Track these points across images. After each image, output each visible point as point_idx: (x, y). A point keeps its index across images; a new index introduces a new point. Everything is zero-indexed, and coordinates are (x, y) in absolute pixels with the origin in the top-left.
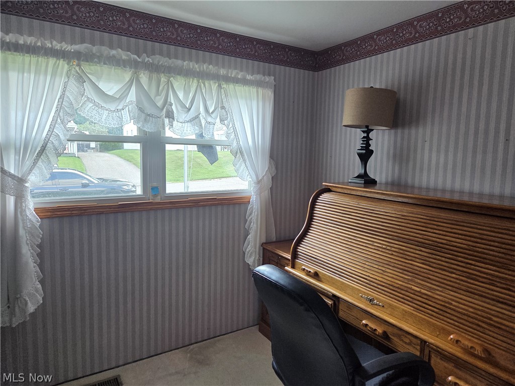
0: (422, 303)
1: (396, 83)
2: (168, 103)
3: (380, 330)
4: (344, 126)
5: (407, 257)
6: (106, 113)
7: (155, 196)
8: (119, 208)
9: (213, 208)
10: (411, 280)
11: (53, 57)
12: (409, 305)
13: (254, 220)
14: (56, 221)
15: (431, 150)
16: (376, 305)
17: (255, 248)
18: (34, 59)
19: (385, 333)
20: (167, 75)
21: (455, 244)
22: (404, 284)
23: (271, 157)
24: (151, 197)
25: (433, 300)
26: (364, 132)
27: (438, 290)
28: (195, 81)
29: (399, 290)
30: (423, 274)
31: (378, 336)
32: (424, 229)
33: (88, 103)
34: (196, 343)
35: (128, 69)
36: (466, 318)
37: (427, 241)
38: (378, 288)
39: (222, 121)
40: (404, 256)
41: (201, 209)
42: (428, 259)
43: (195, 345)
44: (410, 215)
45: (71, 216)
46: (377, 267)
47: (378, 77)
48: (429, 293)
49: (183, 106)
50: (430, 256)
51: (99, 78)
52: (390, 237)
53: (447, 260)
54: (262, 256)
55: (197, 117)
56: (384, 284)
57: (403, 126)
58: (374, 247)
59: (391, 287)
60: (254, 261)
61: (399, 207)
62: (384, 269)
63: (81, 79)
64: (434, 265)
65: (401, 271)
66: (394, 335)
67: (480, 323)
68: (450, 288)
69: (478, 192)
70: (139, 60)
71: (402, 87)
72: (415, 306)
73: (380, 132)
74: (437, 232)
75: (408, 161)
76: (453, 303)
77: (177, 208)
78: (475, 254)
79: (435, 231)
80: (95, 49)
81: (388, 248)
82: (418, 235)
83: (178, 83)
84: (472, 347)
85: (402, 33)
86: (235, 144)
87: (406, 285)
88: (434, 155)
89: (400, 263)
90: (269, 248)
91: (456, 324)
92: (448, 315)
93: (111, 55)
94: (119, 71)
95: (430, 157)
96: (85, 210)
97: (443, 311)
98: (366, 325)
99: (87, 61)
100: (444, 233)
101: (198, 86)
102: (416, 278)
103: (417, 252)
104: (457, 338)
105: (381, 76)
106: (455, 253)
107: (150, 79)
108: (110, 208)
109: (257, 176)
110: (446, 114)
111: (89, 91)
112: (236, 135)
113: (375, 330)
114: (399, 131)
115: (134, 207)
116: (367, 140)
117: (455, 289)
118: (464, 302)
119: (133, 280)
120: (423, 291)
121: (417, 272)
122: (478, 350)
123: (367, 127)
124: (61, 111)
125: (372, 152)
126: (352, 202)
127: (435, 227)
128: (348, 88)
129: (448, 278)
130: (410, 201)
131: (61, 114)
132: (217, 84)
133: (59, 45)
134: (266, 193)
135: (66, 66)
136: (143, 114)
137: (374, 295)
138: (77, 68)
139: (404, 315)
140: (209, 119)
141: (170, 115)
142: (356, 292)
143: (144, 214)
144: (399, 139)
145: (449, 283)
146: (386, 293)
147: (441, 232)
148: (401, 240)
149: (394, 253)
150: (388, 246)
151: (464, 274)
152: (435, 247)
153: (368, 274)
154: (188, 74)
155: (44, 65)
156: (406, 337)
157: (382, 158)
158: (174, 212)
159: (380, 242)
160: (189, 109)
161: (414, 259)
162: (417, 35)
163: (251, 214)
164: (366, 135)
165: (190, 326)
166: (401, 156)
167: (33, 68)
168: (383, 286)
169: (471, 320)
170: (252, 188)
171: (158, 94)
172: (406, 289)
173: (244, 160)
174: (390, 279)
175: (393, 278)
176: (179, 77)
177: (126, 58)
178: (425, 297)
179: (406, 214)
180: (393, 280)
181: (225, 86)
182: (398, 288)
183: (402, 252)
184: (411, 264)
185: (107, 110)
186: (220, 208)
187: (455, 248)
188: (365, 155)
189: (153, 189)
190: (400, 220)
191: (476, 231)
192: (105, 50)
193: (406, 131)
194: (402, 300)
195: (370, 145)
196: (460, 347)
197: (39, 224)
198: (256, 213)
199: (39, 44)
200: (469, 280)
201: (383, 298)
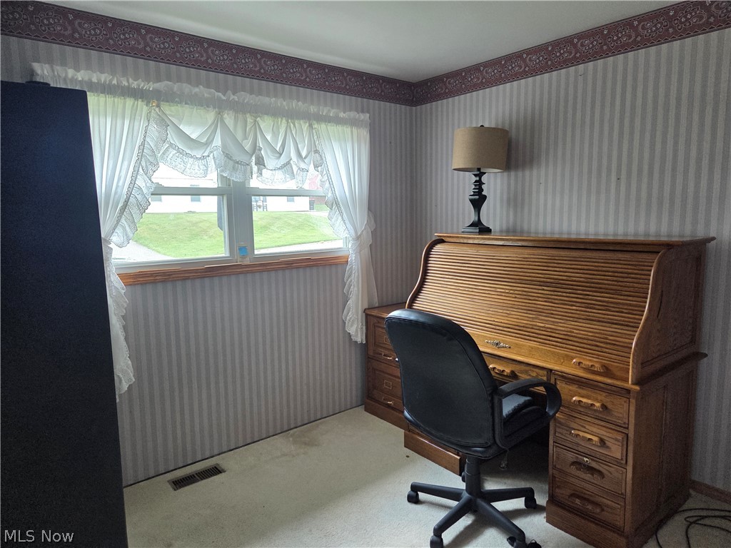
0: (546, 337)
1: (507, 122)
2: (257, 148)
3: (508, 371)
4: (455, 169)
5: (530, 298)
6: (191, 160)
7: (243, 257)
8: (206, 272)
9: (308, 270)
10: (536, 318)
11: (131, 97)
12: (534, 341)
13: (354, 282)
14: (138, 288)
15: (546, 193)
16: (503, 347)
17: (357, 316)
18: (110, 99)
19: (513, 372)
20: (254, 114)
21: (574, 279)
22: (529, 322)
23: (369, 209)
24: (239, 259)
25: (557, 332)
26: (475, 175)
27: (561, 323)
28: (284, 121)
29: (524, 329)
30: (546, 311)
31: (507, 376)
32: (545, 268)
33: (171, 150)
34: (296, 428)
35: (211, 109)
36: (586, 341)
37: (548, 280)
38: (504, 331)
39: (316, 167)
40: (527, 297)
41: (294, 271)
42: (550, 296)
43: (295, 430)
44: (532, 256)
45: (154, 282)
46: (501, 311)
47: (487, 114)
48: (553, 327)
49: (274, 150)
50: (552, 293)
51: (181, 121)
52: (513, 281)
53: (568, 295)
54: (364, 324)
55: (288, 163)
56: (509, 326)
57: (517, 167)
58: (496, 293)
59: (517, 327)
60: (357, 331)
61: (520, 250)
62: (508, 312)
63: (164, 123)
64: (556, 301)
65: (525, 311)
66: (522, 372)
67: (598, 344)
68: (571, 319)
69: (593, 233)
70: (224, 98)
71: (514, 126)
72: (541, 340)
73: (492, 175)
74: (558, 269)
75: (523, 204)
76: (575, 331)
77: (269, 271)
78: (592, 285)
79: (556, 269)
80: (176, 87)
81: (511, 292)
82: (540, 275)
83: (266, 123)
84: (592, 366)
85: (511, 66)
86: (330, 195)
87: (531, 323)
88: (550, 197)
89: (524, 304)
90: (375, 313)
91: (578, 349)
92: (570, 342)
93: (193, 93)
94: (201, 111)
95: (546, 200)
96: (169, 275)
97: (566, 340)
98: (494, 368)
99: (167, 101)
100: (565, 270)
101: (288, 127)
102: (540, 315)
103: (540, 291)
104: (578, 361)
105: (490, 112)
106: (575, 287)
107: (236, 119)
108: (196, 273)
109: (356, 232)
110: (560, 153)
111: (172, 137)
112: (331, 183)
113: (503, 371)
114: (513, 173)
115: (222, 271)
116: (479, 184)
117: (576, 319)
118: (584, 329)
119: (225, 355)
120: (547, 326)
121: (540, 310)
122: (598, 367)
123: (479, 169)
124: (143, 160)
125: (485, 197)
126: (471, 251)
127: (555, 265)
128: (459, 127)
129: (569, 311)
130: (530, 244)
131: (143, 163)
132: (307, 124)
133: (136, 83)
134: (366, 251)
135: (145, 108)
136: (230, 160)
137: (501, 338)
138: (157, 109)
139: (530, 351)
140: (303, 165)
141: (260, 162)
142: (482, 339)
143: (233, 278)
144: (512, 182)
145: (570, 315)
146: (512, 334)
147: (561, 269)
148: (524, 282)
149: (517, 296)
150: (511, 290)
151: (583, 305)
152: (556, 284)
153: (492, 319)
154: (275, 113)
155: (121, 106)
156: (533, 371)
157: (495, 205)
158: (265, 275)
159: (501, 287)
160: (281, 155)
161: (537, 298)
162: (527, 69)
163: (349, 276)
164: (478, 179)
165: (288, 406)
166: (515, 201)
167: (109, 110)
168: (509, 328)
169: (591, 342)
170: (350, 246)
171: (245, 138)
172: (531, 326)
173: (341, 213)
174: (515, 320)
175: (518, 319)
176: (266, 117)
177: (208, 96)
178: (549, 330)
179: (527, 256)
180: (518, 321)
181: (315, 126)
182: (524, 327)
183: (525, 293)
184: (535, 304)
185: (192, 157)
186: (315, 270)
187: (575, 283)
188: (478, 201)
189: (240, 249)
190: (522, 263)
191: (591, 264)
192: (186, 88)
193: (520, 174)
194: (528, 338)
195: (483, 190)
196: (582, 367)
197: (124, 291)
198: (356, 274)
199: (115, 82)
200: (588, 310)
201: (508, 339)
